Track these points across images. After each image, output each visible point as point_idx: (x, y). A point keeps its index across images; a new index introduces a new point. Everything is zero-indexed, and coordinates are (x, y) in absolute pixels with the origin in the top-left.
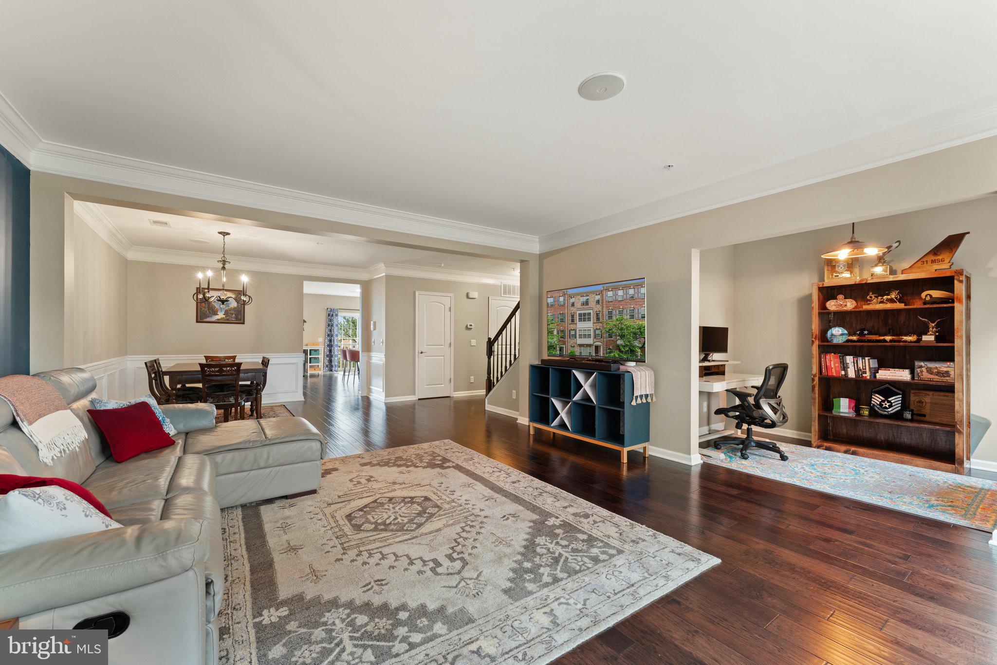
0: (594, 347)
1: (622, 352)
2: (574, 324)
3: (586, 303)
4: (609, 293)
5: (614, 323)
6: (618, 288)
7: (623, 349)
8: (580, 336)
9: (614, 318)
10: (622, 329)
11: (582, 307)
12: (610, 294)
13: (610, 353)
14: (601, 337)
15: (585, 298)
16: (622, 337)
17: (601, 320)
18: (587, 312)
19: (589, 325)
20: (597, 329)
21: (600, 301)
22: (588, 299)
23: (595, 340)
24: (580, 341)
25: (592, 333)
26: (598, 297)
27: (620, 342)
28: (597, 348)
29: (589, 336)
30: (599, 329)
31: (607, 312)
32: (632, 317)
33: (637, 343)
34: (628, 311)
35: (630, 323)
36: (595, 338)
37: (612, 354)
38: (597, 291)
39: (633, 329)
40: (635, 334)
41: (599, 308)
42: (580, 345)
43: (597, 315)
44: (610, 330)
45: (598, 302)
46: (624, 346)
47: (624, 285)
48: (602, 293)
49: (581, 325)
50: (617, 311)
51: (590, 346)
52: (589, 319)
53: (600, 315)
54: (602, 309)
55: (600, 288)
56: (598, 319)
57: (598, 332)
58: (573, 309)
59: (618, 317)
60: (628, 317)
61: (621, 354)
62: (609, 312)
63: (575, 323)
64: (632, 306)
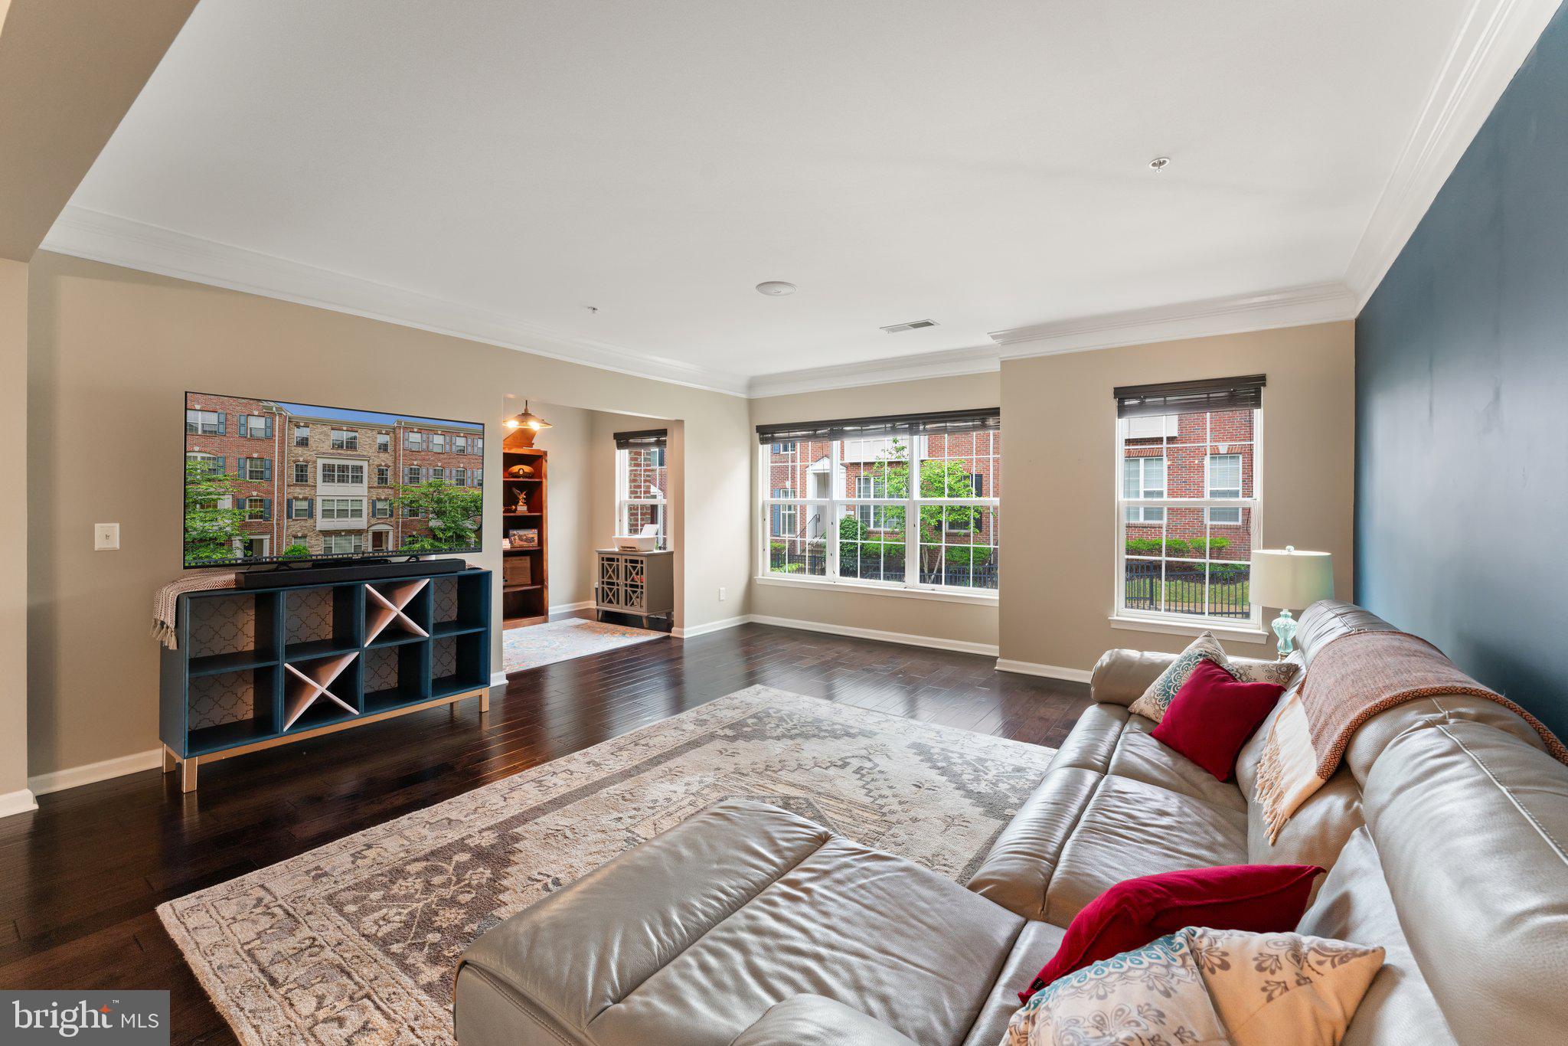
0: (370, 537)
1: (440, 540)
2: (308, 486)
3: (351, 445)
4: (411, 435)
5: (423, 490)
6: (432, 431)
7: (441, 535)
8: (328, 513)
9: (424, 482)
10: (439, 501)
11: (334, 451)
12: (415, 437)
13: (412, 543)
14: (391, 516)
15: (345, 436)
16: (440, 514)
17: (391, 481)
18: (350, 463)
19: (359, 491)
20: (379, 500)
21: (390, 448)
22: (355, 438)
23: (373, 521)
24: (323, 523)
25: (365, 508)
26: (382, 439)
27: (433, 524)
28: (378, 538)
29: (357, 513)
30: (386, 500)
31: (407, 470)
32: (461, 482)
33: (468, 524)
34: (454, 472)
35: (456, 491)
36: (374, 515)
37: (417, 546)
38: (382, 427)
39: (462, 501)
40: (465, 509)
41: (385, 459)
42: (327, 533)
43: (381, 472)
44: (412, 502)
45: (384, 448)
46: (443, 531)
47: (447, 427)
48: (394, 433)
49: (325, 491)
50: (431, 472)
51: (359, 532)
52: (358, 479)
53: (390, 473)
54: (395, 462)
55: (392, 422)
56: (382, 479)
57: (380, 505)
58: (303, 455)
59: (431, 480)
60: (454, 482)
61: (436, 544)
62: (411, 469)
63: (310, 482)
64: (462, 465)
